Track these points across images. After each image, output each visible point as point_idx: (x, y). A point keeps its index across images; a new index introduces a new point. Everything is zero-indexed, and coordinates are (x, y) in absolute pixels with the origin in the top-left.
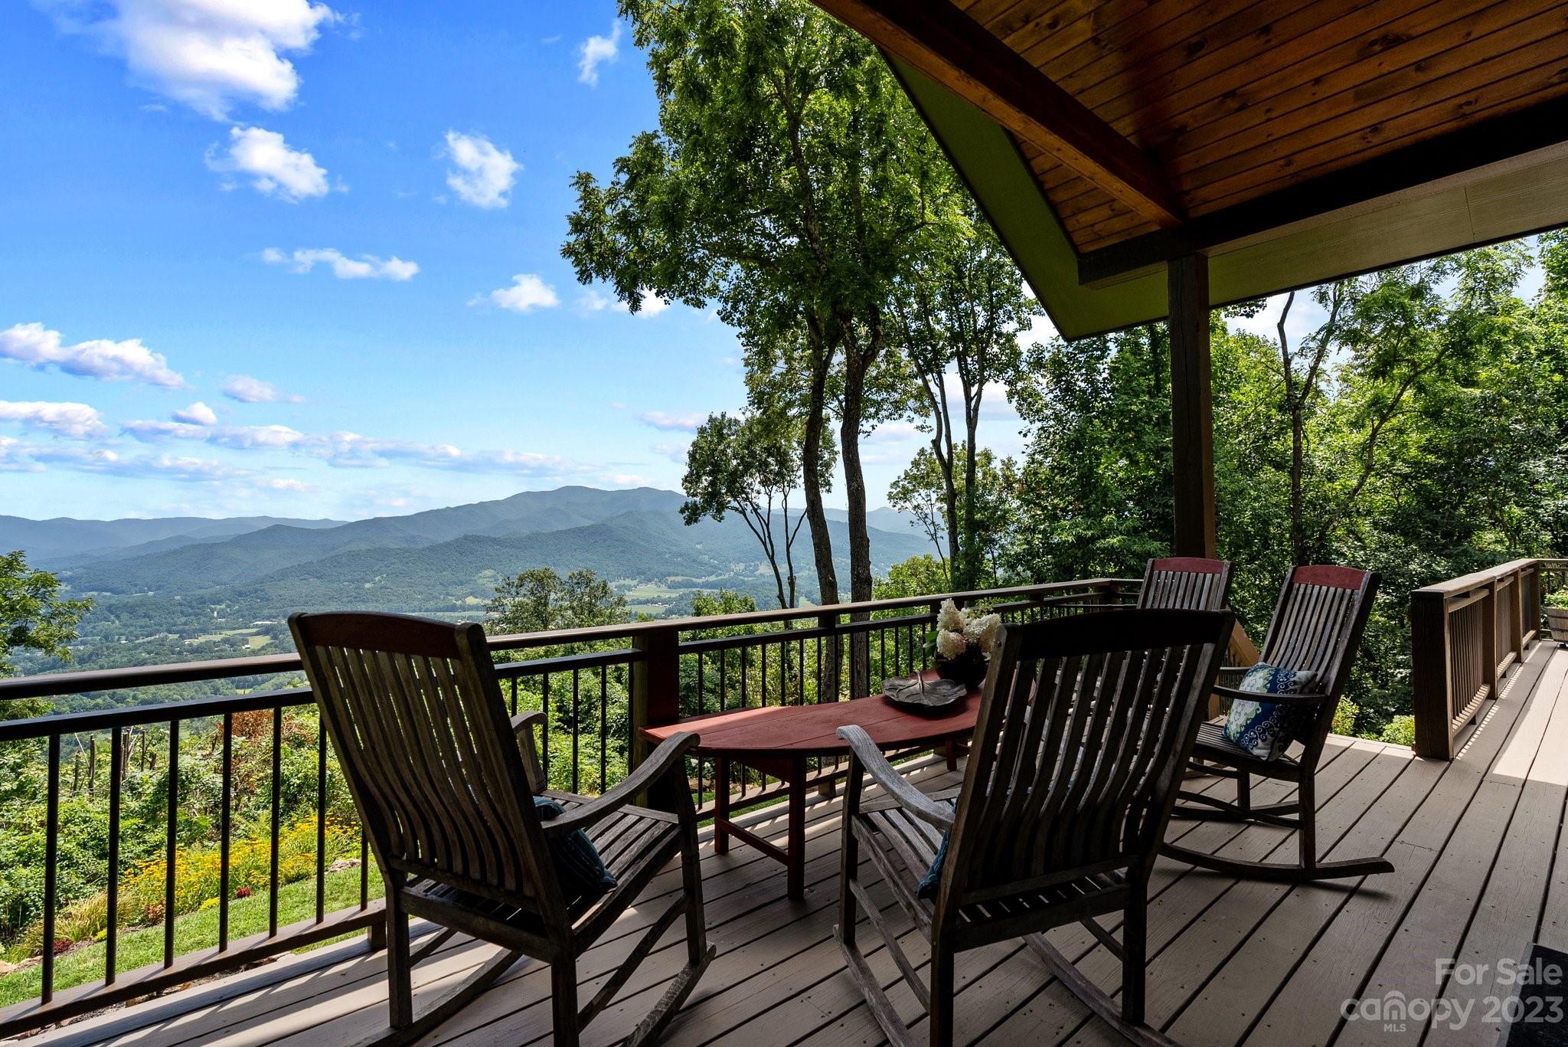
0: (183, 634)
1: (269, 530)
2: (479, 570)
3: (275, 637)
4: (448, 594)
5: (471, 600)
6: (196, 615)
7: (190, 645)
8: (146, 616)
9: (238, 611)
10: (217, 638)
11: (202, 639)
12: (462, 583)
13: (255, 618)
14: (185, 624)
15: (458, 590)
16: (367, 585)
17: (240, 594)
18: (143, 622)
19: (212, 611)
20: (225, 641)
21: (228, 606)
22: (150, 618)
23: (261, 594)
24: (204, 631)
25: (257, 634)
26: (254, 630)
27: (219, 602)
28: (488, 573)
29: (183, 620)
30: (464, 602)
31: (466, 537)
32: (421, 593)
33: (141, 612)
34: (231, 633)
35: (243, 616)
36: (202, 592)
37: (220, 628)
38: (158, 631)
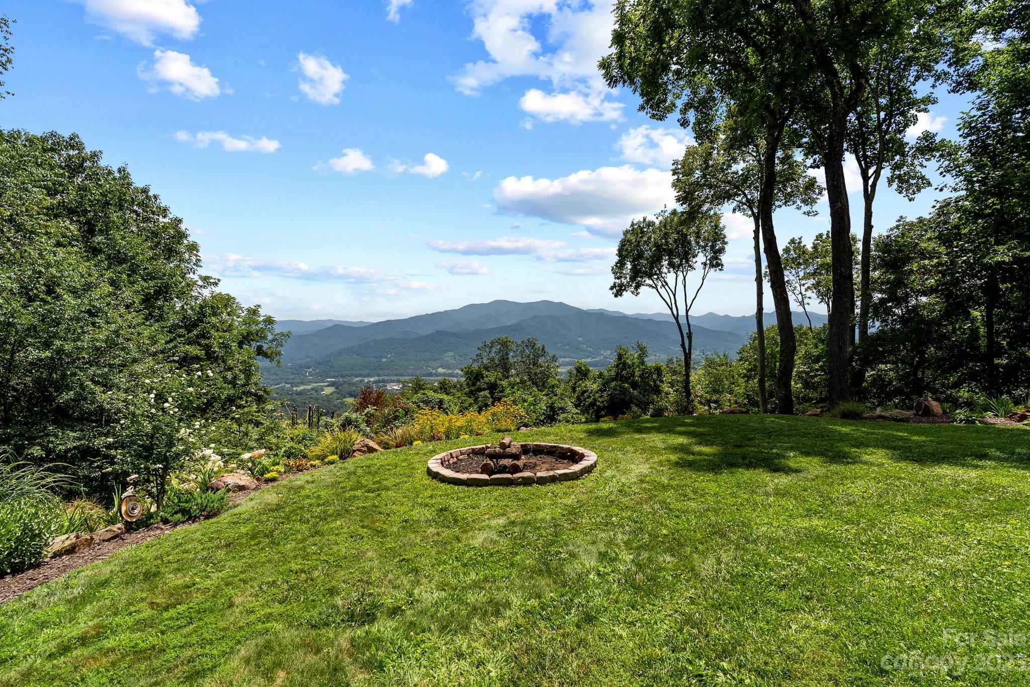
0: (293, 384)
1: (332, 327)
2: (445, 351)
3: (337, 388)
4: (428, 366)
5: (440, 370)
6: (298, 374)
7: (296, 390)
8: (275, 374)
9: (318, 373)
10: (309, 387)
11: (302, 388)
12: (435, 360)
13: (327, 377)
14: (293, 379)
15: (433, 364)
16: (384, 360)
17: (319, 363)
18: (273, 377)
19: (306, 372)
20: (313, 389)
21: (313, 370)
22: (277, 375)
23: (330, 364)
24: (303, 383)
25: (328, 386)
26: (327, 384)
27: (309, 368)
28: (450, 354)
29: (292, 376)
30: (437, 371)
31: (437, 332)
32: (412, 365)
33: (273, 371)
34: (315, 385)
35: (321, 376)
36: (301, 361)
37: (310, 382)
38: (281, 383)
